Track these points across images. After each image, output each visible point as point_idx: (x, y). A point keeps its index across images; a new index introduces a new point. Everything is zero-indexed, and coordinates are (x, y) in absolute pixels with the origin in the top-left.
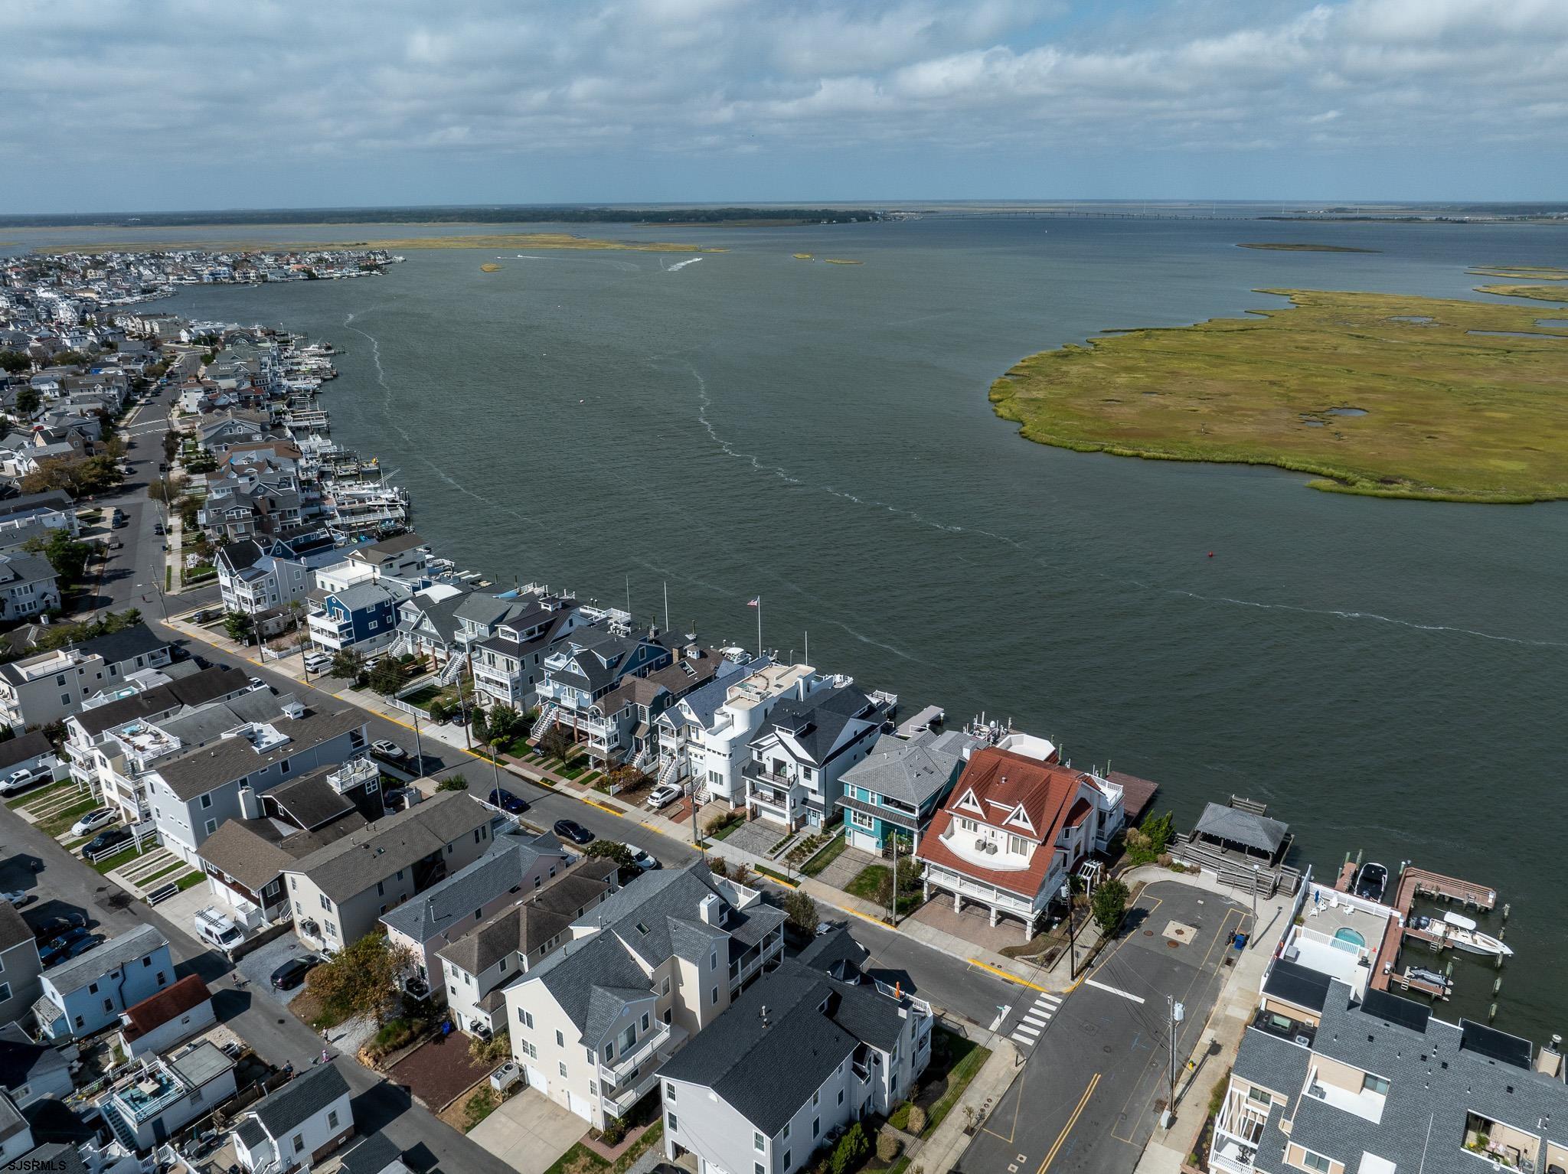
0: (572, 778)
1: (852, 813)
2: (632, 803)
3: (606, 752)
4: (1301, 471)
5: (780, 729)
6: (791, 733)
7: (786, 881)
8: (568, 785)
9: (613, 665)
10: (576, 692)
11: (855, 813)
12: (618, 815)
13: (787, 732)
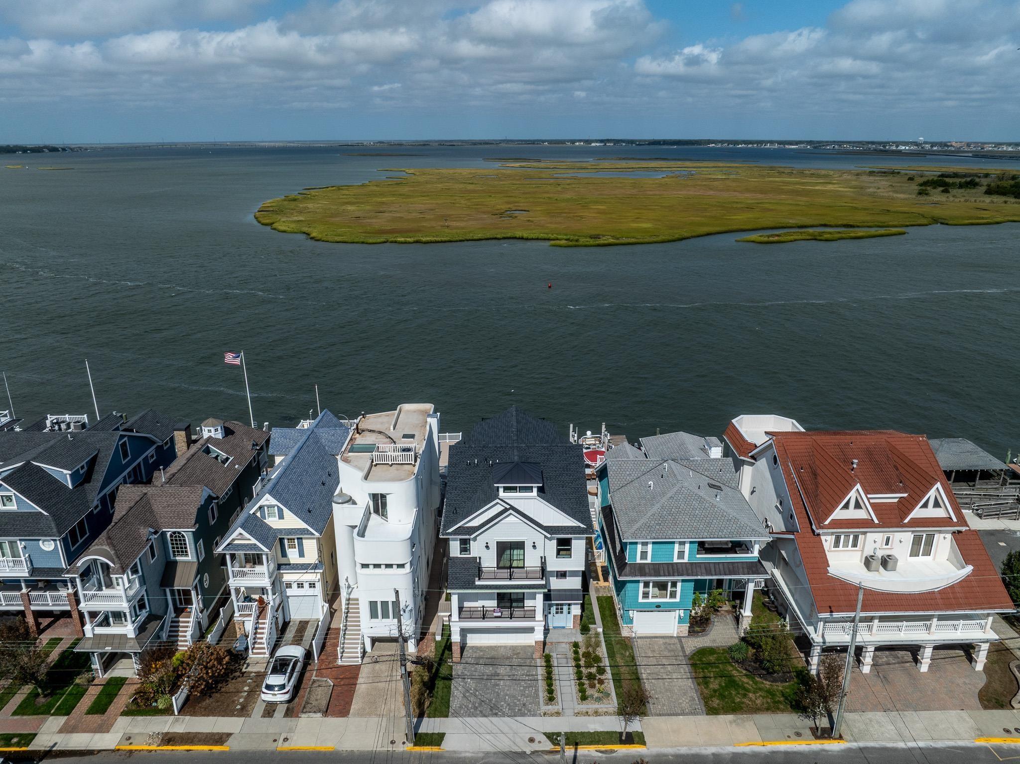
0: (66, 710)
1: (641, 585)
2: (227, 711)
3: (131, 635)
4: (535, 239)
5: (506, 489)
6: (530, 489)
7: (622, 742)
8: (66, 729)
9: (83, 479)
10: (20, 545)
11: (646, 585)
12: (216, 748)
13: (523, 489)
